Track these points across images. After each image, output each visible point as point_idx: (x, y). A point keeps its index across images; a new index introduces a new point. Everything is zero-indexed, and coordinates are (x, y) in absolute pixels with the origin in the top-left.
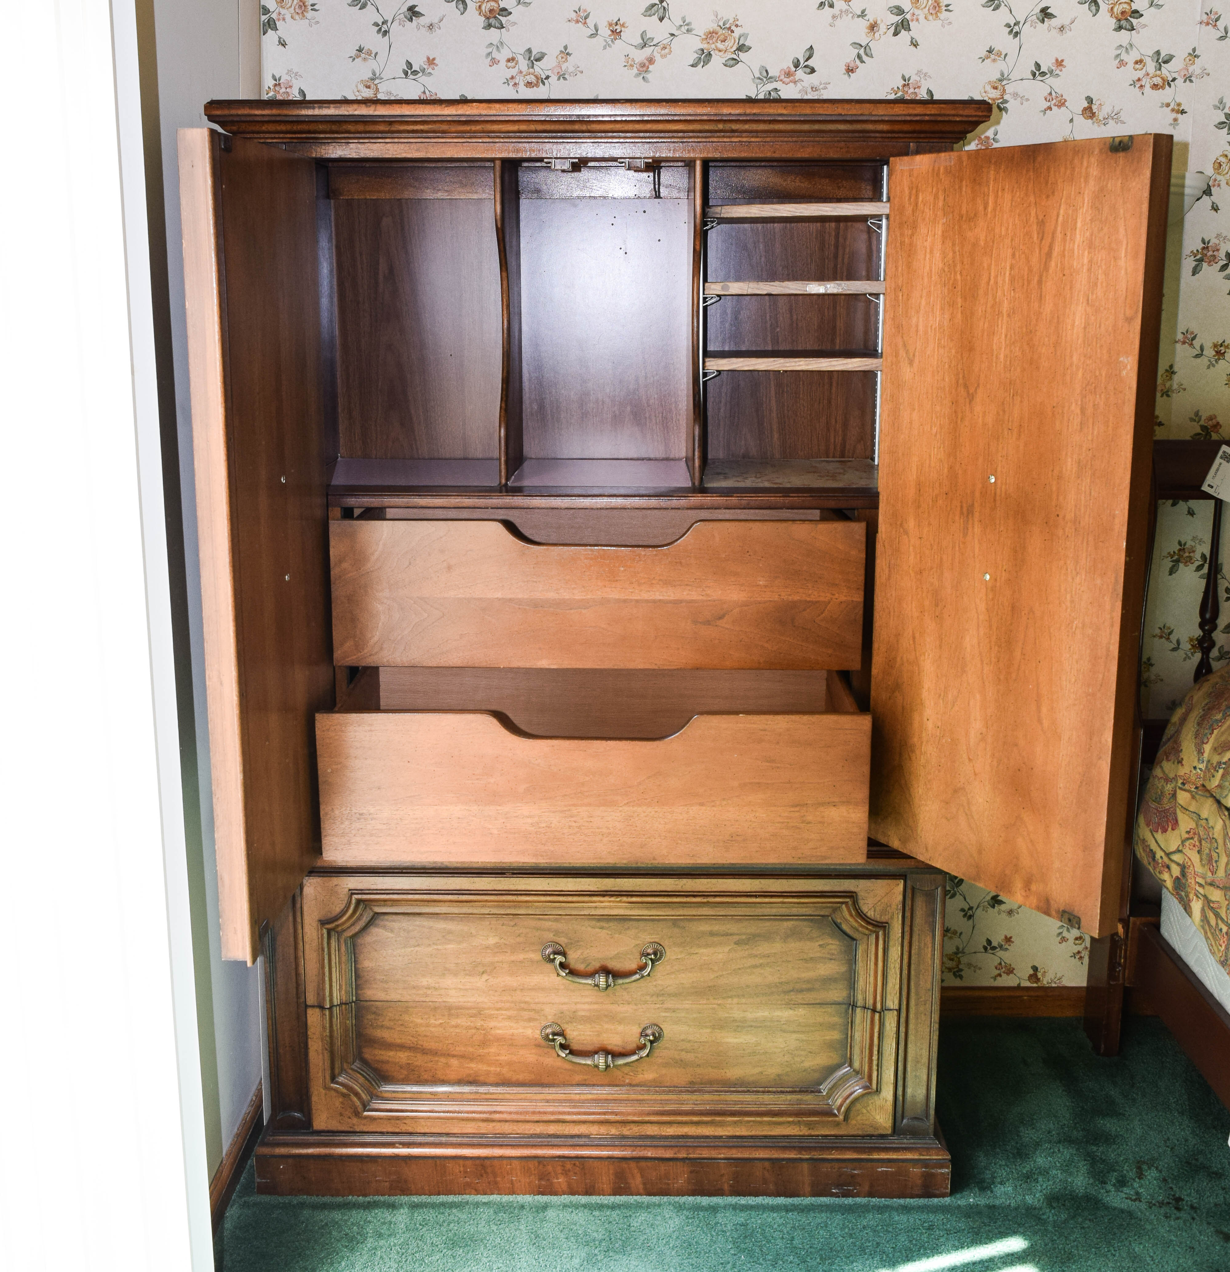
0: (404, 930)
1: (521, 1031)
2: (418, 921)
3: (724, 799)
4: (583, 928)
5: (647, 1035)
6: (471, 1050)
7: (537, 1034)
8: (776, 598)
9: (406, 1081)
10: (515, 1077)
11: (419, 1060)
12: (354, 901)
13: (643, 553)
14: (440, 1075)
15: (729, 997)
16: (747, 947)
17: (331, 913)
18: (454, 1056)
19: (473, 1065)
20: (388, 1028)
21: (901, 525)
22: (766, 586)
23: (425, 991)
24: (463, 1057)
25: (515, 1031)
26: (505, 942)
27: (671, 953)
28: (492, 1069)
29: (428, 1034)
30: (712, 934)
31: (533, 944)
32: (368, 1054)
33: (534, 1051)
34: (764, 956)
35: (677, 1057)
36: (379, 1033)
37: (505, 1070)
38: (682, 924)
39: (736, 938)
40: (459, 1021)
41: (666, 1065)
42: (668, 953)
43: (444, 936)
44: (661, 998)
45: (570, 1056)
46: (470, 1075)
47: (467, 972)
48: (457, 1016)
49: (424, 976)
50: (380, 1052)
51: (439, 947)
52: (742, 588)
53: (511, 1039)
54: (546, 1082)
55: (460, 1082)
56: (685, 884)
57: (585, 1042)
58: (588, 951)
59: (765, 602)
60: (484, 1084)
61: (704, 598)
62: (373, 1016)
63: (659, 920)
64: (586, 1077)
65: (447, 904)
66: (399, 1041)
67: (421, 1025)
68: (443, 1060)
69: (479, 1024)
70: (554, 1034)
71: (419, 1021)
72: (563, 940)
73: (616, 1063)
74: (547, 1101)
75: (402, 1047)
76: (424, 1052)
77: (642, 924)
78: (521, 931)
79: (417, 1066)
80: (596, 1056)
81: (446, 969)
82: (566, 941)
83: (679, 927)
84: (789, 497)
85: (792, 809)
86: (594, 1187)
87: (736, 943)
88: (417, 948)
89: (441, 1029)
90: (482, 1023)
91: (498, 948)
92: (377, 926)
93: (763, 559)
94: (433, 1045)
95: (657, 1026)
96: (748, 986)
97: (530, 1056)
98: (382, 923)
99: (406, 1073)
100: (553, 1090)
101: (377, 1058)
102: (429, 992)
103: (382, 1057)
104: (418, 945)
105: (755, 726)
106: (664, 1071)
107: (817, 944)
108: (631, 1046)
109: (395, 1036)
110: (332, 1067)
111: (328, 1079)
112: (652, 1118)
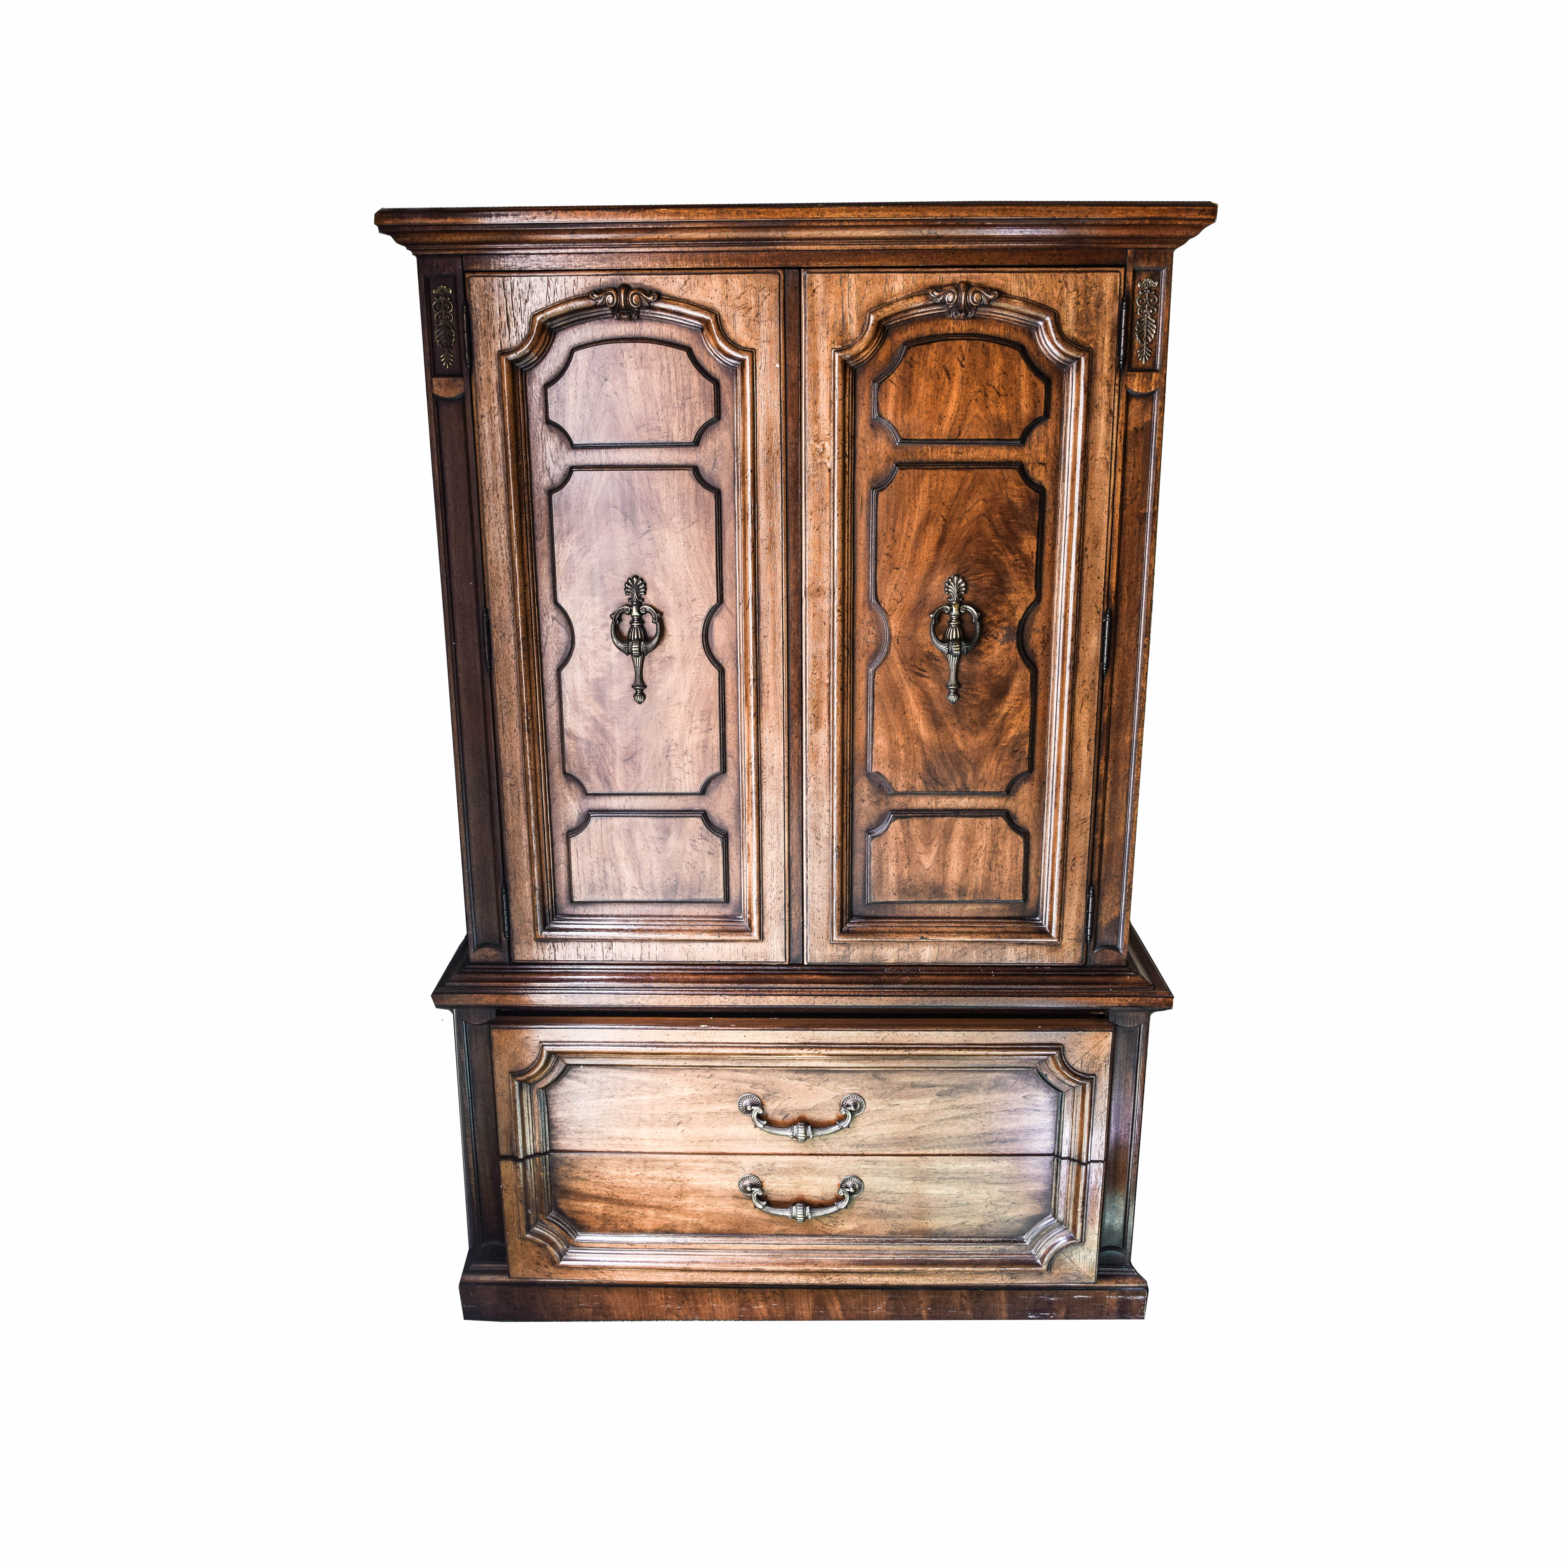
0: (598, 1081)
1: (718, 1182)
2: (612, 1072)
4: (781, 1080)
5: (847, 1187)
6: (668, 1200)
7: (735, 1186)
9: (602, 1230)
10: (713, 1228)
11: (616, 1211)
12: (545, 1054)
14: (636, 1224)
16: (950, 1098)
17: (523, 1065)
18: (650, 1207)
19: (669, 1216)
20: (583, 1179)
23: (620, 1141)
24: (659, 1207)
25: (713, 1183)
26: (701, 1093)
27: (871, 1105)
28: (689, 1219)
29: (624, 1185)
30: (913, 1085)
31: (729, 1095)
32: (564, 1205)
33: (731, 1202)
34: (967, 1108)
35: (878, 1208)
36: (575, 1185)
37: (702, 1221)
38: (882, 1075)
39: (939, 1089)
40: (655, 1173)
41: (867, 1216)
42: (868, 1105)
43: (638, 1087)
44: (860, 1149)
45: (767, 1207)
46: (667, 1225)
47: (663, 1123)
48: (653, 1168)
49: (618, 1126)
50: (575, 1202)
51: (634, 1098)
53: (709, 1191)
54: (744, 1232)
55: (656, 1232)
56: (885, 1036)
57: (784, 1193)
58: (786, 1102)
60: (682, 1233)
62: (567, 1167)
63: (859, 1072)
64: (785, 1228)
65: (640, 1056)
66: (593, 1192)
67: (617, 1177)
68: (640, 1210)
69: (675, 1174)
70: (752, 1186)
71: (614, 1173)
72: (760, 1092)
73: (814, 1215)
74: (746, 1251)
75: (597, 1198)
76: (621, 1203)
77: (840, 1076)
78: (717, 1083)
79: (613, 1216)
80: (794, 1208)
81: (641, 1120)
82: (764, 1092)
83: (879, 1079)
87: (937, 1095)
88: (611, 1100)
89: (636, 1181)
90: (679, 1175)
91: (694, 1100)
92: (570, 1077)
94: (628, 1196)
95: (857, 1177)
96: (950, 1137)
97: (728, 1207)
98: (575, 1074)
99: (602, 1223)
100: (750, 1240)
101: (573, 1209)
102: (624, 1143)
103: (577, 1208)
104: (612, 1096)
106: (864, 1222)
107: (1022, 1095)
108: (831, 1197)
109: (591, 1187)
110: (528, 1218)
111: (523, 1229)
112: (852, 1268)
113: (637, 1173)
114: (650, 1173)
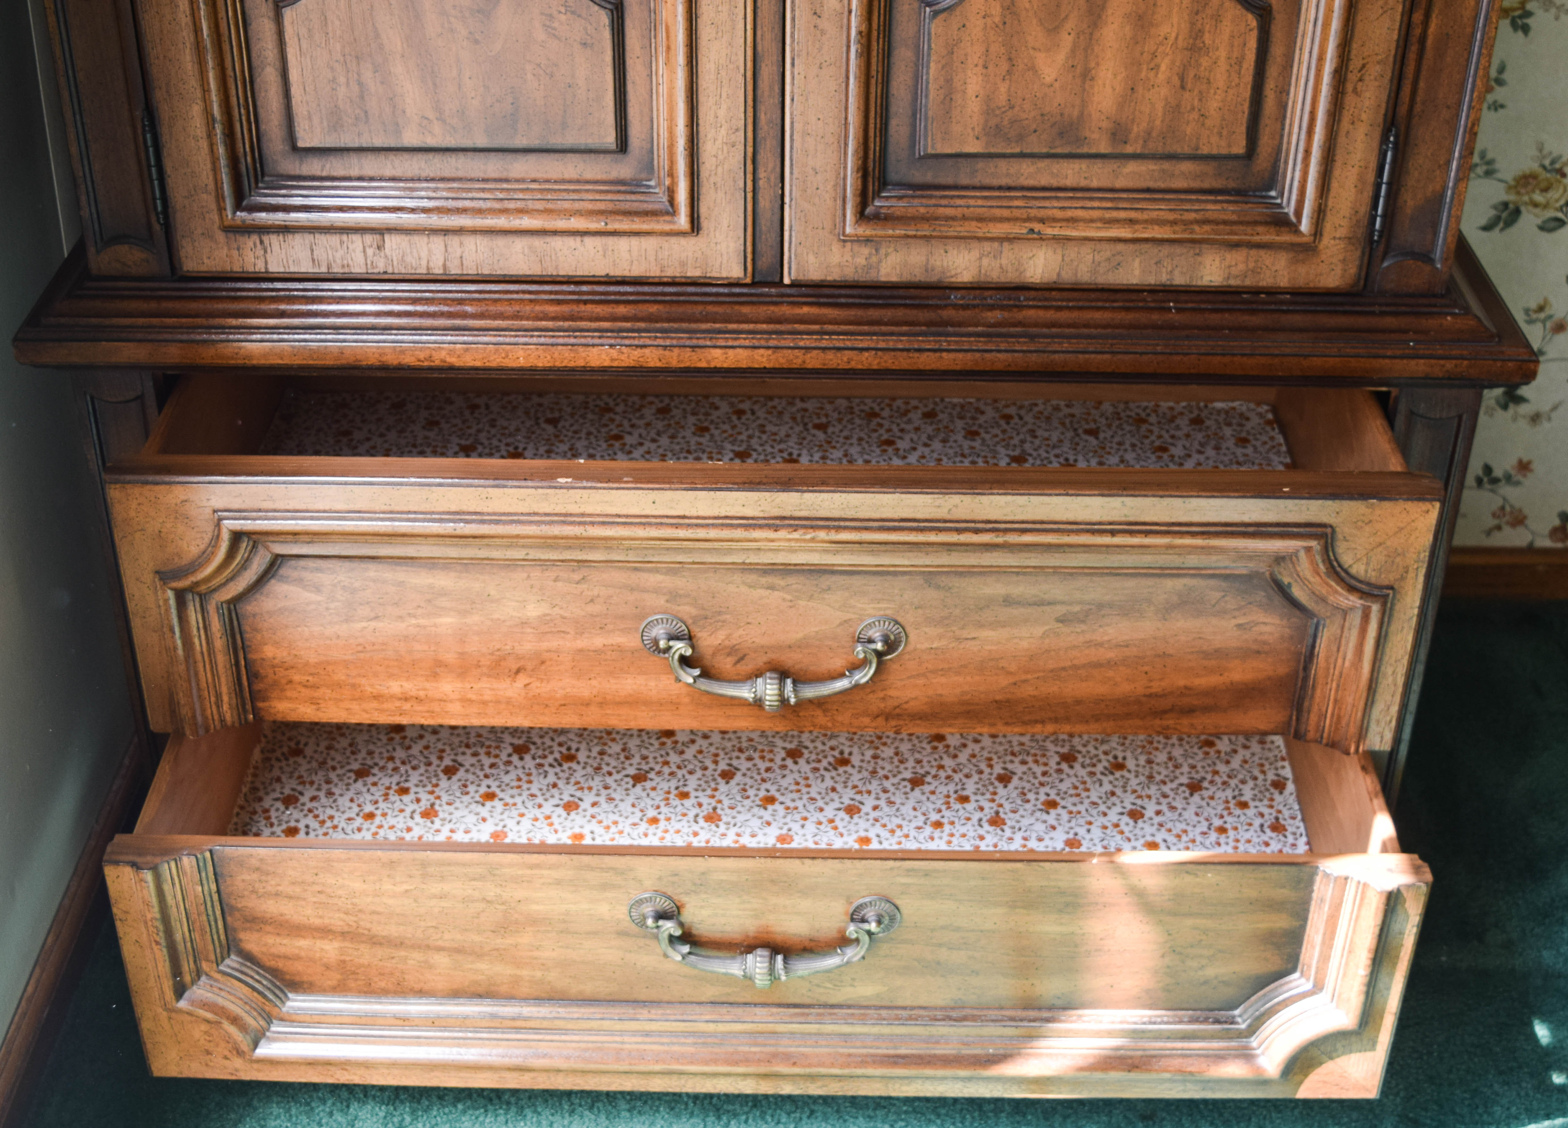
0: (344, 588)
1: (585, 906)
2: (373, 571)
4: (732, 588)
9: (339, 990)
11: (366, 956)
12: (225, 536)
15: (1036, 722)
16: (1083, 627)
17: (181, 558)
18: (440, 949)
23: (398, 704)
24: (459, 950)
26: (562, 612)
27: (918, 638)
28: (525, 973)
30: (1009, 602)
31: (621, 617)
34: (1118, 646)
38: (944, 580)
39: (1061, 610)
42: (912, 637)
43: (429, 601)
44: (893, 723)
47: (485, 670)
49: (391, 676)
51: (422, 622)
56: (956, 506)
58: (741, 632)
63: (895, 574)
64: (729, 990)
65: (431, 540)
67: (363, 893)
71: (357, 886)
72: (687, 610)
75: (324, 932)
76: (376, 941)
77: (856, 581)
78: (596, 593)
79: (361, 966)
81: (440, 664)
82: (694, 612)
83: (938, 587)
87: (1059, 620)
88: (373, 624)
91: (549, 626)
92: (284, 579)
94: (391, 930)
98: (295, 574)
101: (274, 950)
102: (407, 706)
104: (376, 618)
106: (899, 982)
107: (1235, 622)
109: (309, 912)
110: (177, 972)
111: (169, 992)
113: (406, 887)
114: (435, 888)
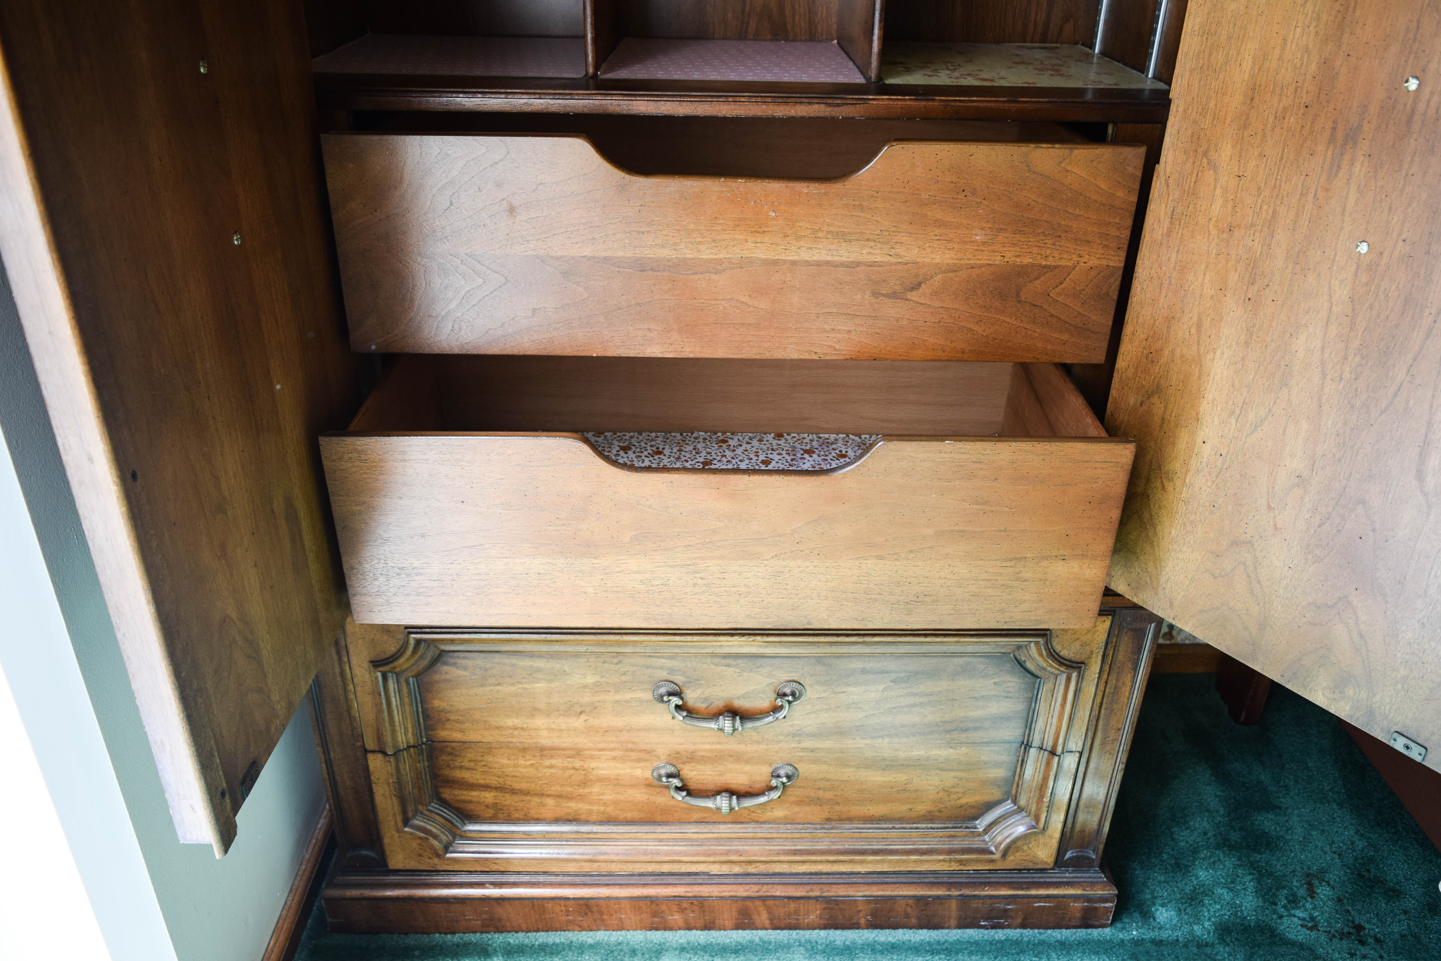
0: (480, 668)
1: (628, 771)
2: (497, 658)
3: (911, 551)
4: (705, 666)
5: (779, 776)
6: (569, 789)
7: (648, 774)
8: (997, 260)
9: (493, 820)
10: (622, 816)
11: (508, 800)
12: (412, 642)
13: (805, 190)
14: (533, 813)
15: (879, 737)
16: (907, 685)
17: (385, 653)
18: (549, 796)
19: (572, 804)
20: (468, 769)
21: (1205, 154)
22: (984, 243)
23: (511, 731)
24: (560, 796)
25: (621, 772)
26: (607, 680)
27: (811, 693)
28: (595, 808)
29: (516, 774)
30: (863, 671)
31: (642, 683)
32: (447, 794)
33: (644, 790)
34: (926, 695)
35: (813, 795)
36: (458, 774)
37: (610, 809)
38: (828, 662)
39: (894, 676)
40: (554, 762)
41: (800, 802)
42: (809, 692)
43: (530, 674)
44: (797, 739)
45: (688, 798)
46: (569, 814)
47: (562, 712)
48: (552, 757)
49: (508, 716)
50: (461, 792)
51: (526, 686)
52: (950, 246)
53: (617, 779)
54: (658, 820)
55: (557, 820)
57: (705, 782)
58: (710, 690)
59: (981, 266)
60: (586, 822)
61: (893, 260)
62: (449, 758)
63: (799, 657)
64: (705, 815)
65: (532, 643)
66: (482, 782)
67: (508, 766)
68: (536, 799)
69: (578, 764)
70: (669, 776)
71: (505, 761)
72: (679, 679)
73: (742, 806)
74: (661, 840)
75: (487, 787)
76: (513, 792)
77: (777, 661)
78: (627, 669)
79: (506, 806)
80: (718, 797)
81: (536, 709)
82: (683, 679)
83: (824, 664)
84: (1018, 102)
85: (1004, 564)
86: (714, 923)
87: (892, 681)
88: (497, 688)
89: (531, 770)
90: (582, 763)
91: (598, 688)
92: (445, 663)
93: (985, 202)
94: (523, 786)
95: (791, 765)
96: (903, 726)
97: (640, 796)
98: (452, 661)
99: (493, 812)
100: (665, 829)
101: (458, 798)
102: (516, 733)
103: (463, 797)
104: (499, 684)
105: (966, 456)
106: (797, 809)
107: (993, 681)
108: (759, 786)
109: (478, 776)
110: (404, 812)
111: (400, 824)
112: (782, 858)
